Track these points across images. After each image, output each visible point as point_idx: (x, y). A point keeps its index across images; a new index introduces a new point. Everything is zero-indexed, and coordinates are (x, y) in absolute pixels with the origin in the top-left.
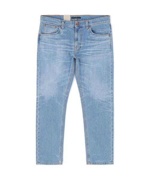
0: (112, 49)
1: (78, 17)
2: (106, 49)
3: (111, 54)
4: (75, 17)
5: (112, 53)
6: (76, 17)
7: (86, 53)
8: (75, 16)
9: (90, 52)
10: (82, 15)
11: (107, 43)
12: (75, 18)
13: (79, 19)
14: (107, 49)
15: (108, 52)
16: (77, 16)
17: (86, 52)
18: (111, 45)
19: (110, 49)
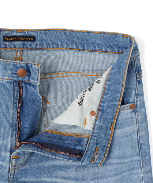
0: (147, 158)
1: (24, 37)
2: (124, 161)
3: (146, 176)
4: (15, 34)
5: (147, 173)
6: (19, 34)
7: (57, 177)
8: (17, 31)
9: (69, 171)
10: (40, 31)
11: (126, 136)
12: (17, 38)
13: (28, 44)
14: (128, 160)
15: (132, 169)
16: (24, 31)
17: (55, 173)
18: (140, 145)
19: (137, 158)
